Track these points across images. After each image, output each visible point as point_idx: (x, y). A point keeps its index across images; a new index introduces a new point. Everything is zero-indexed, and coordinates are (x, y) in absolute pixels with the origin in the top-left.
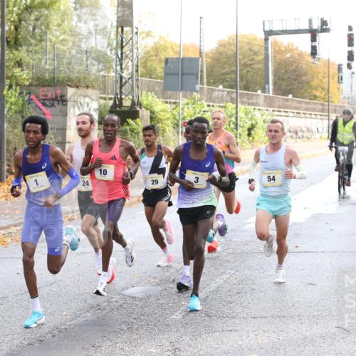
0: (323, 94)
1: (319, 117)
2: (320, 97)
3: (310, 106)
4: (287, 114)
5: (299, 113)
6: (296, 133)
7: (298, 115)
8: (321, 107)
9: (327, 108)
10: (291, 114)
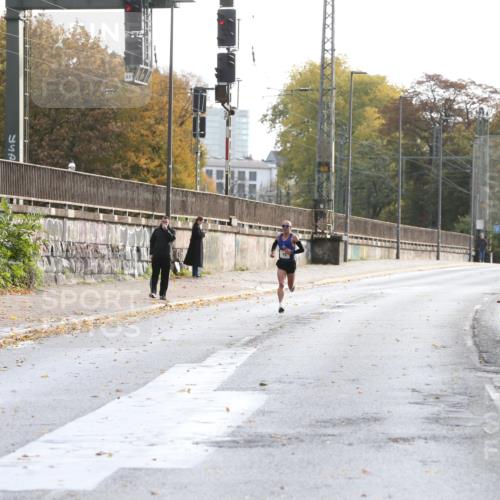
0: (157, 163)
1: (143, 221)
2: (148, 171)
3: (121, 194)
4: (61, 212)
5: (93, 210)
6: (85, 259)
7: (91, 215)
8: (148, 196)
9: (164, 198)
10: (71, 213)
